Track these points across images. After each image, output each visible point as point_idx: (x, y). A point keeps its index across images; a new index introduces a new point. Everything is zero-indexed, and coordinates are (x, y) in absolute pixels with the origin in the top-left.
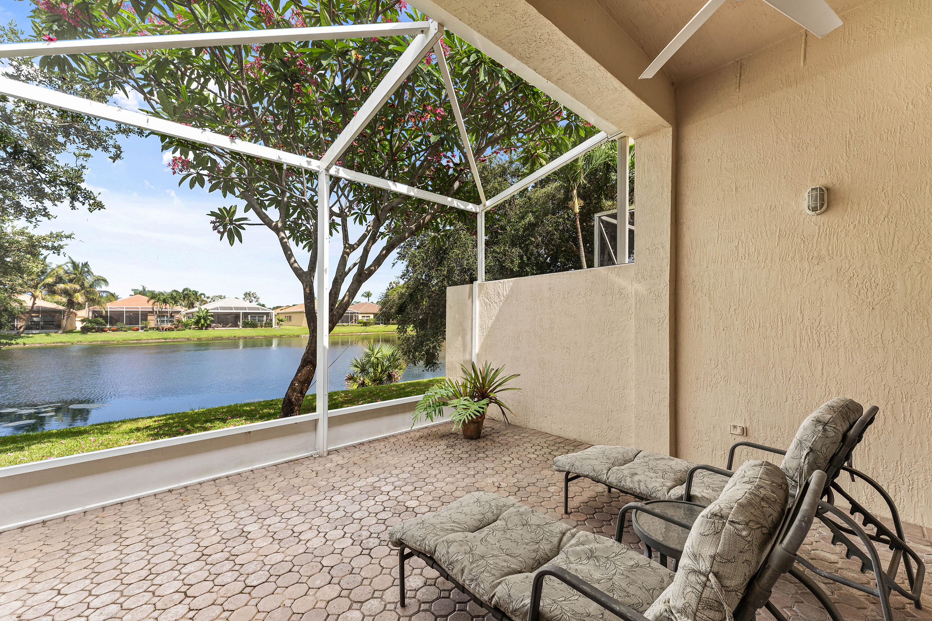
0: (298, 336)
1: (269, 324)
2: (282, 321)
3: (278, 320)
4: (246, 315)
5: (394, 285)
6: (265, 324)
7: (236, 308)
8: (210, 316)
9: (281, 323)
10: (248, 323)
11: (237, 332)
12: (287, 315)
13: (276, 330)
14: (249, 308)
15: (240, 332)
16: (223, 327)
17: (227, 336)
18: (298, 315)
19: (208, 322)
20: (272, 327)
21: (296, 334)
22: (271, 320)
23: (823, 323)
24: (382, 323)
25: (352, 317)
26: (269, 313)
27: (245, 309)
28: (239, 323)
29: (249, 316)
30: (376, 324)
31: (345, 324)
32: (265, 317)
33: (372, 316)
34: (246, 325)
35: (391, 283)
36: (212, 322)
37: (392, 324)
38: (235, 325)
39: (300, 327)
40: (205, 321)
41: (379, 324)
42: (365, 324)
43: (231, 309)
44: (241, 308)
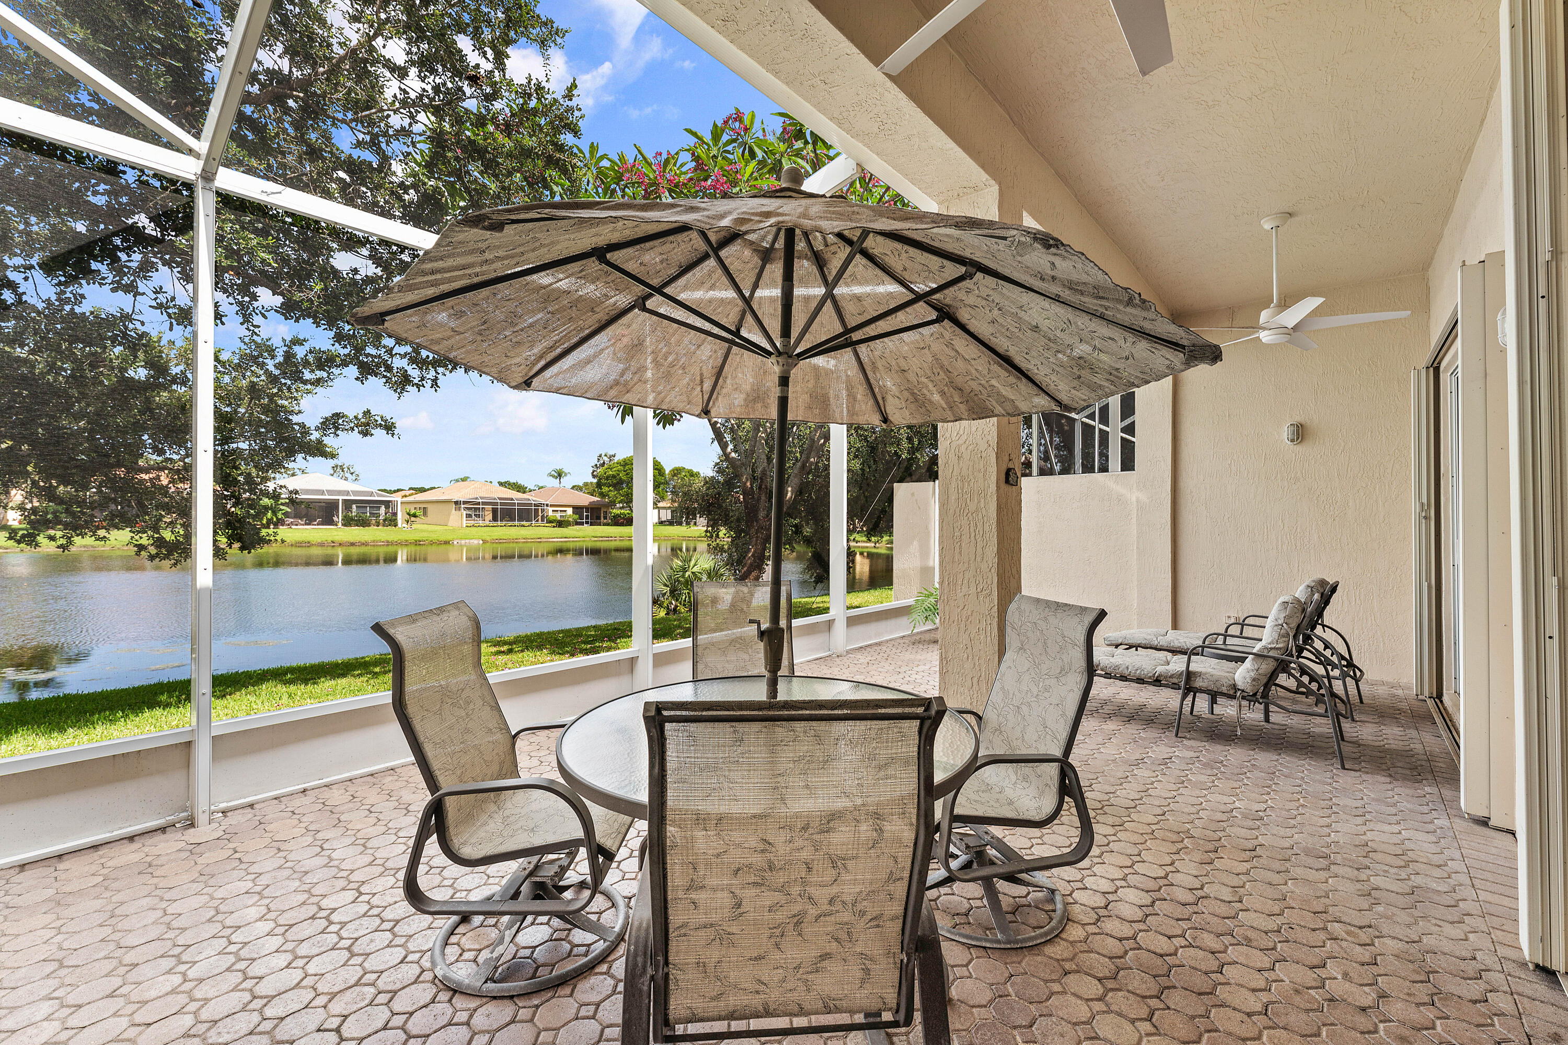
0: (447, 543)
1: (391, 521)
2: (415, 516)
3: (409, 514)
4: (348, 504)
5: (606, 459)
6: (384, 520)
7: (330, 492)
8: (282, 504)
9: (413, 519)
10: (352, 519)
11: (336, 533)
12: (418, 506)
13: (403, 531)
14: (356, 493)
15: (339, 533)
16: (306, 524)
17: (319, 541)
18: (441, 506)
19: (280, 516)
20: (396, 525)
21: (443, 538)
22: (395, 514)
23: (1299, 530)
24: (587, 523)
25: (536, 511)
26: (389, 502)
27: (348, 493)
28: (335, 519)
29: (354, 506)
30: (577, 524)
31: (524, 523)
32: (383, 509)
33: (570, 511)
34: (348, 522)
35: (600, 456)
36: (286, 514)
37: (605, 524)
38: (328, 520)
39: (445, 527)
40: (274, 513)
41: (582, 524)
42: (561, 524)
43: (322, 493)
44: (339, 493)
